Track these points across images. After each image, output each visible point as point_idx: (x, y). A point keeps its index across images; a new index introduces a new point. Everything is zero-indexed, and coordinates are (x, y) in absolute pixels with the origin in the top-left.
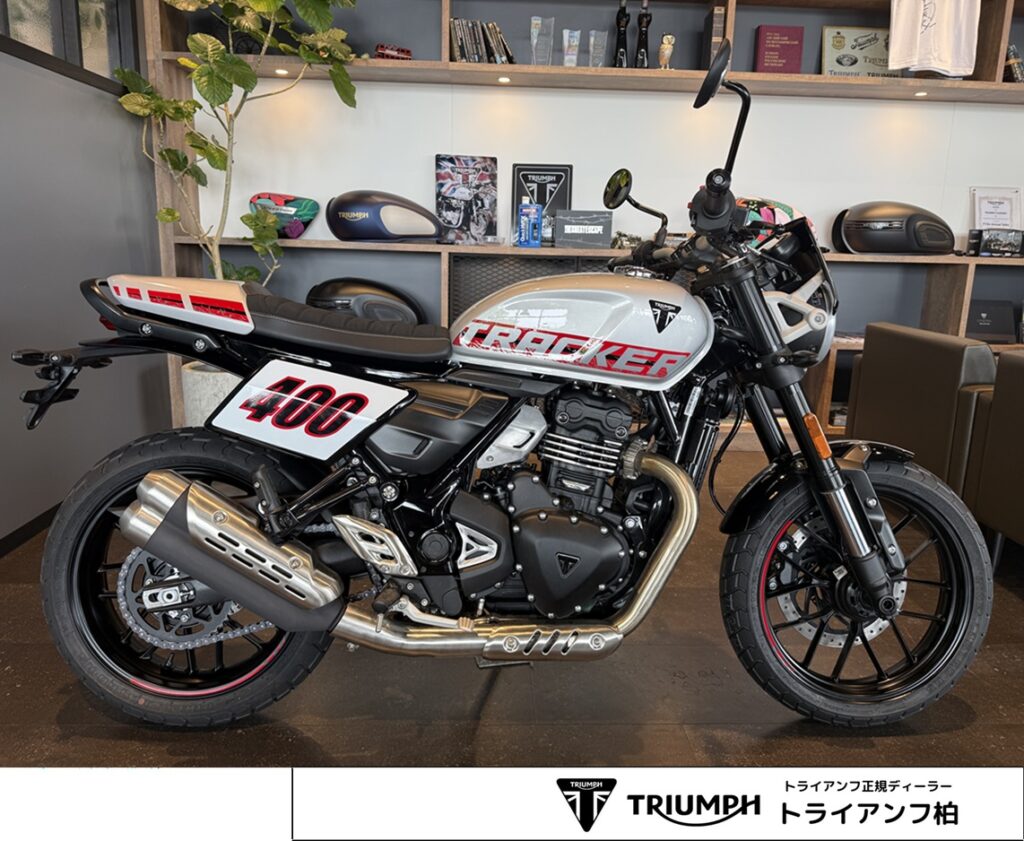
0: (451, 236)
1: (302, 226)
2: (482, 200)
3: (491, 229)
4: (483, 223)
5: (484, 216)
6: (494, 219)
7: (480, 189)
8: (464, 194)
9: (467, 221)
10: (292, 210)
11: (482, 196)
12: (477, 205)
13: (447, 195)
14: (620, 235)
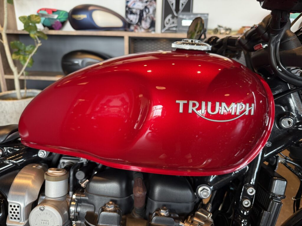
0: (132, 28)
1: (60, 25)
2: (148, 9)
3: (153, 24)
4: (149, 21)
5: (149, 18)
6: (155, 19)
7: (148, 3)
8: (139, 6)
9: (141, 19)
10: (56, 16)
11: (149, 7)
12: (146, 11)
13: (131, 6)
14: (220, 26)
